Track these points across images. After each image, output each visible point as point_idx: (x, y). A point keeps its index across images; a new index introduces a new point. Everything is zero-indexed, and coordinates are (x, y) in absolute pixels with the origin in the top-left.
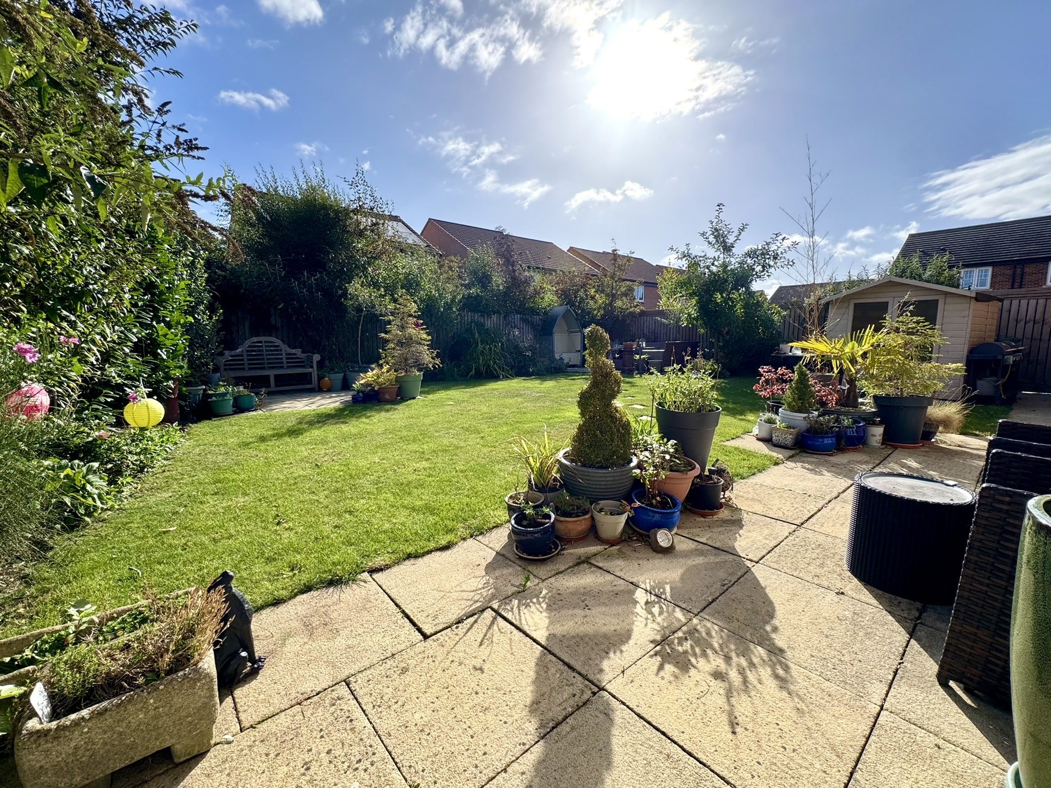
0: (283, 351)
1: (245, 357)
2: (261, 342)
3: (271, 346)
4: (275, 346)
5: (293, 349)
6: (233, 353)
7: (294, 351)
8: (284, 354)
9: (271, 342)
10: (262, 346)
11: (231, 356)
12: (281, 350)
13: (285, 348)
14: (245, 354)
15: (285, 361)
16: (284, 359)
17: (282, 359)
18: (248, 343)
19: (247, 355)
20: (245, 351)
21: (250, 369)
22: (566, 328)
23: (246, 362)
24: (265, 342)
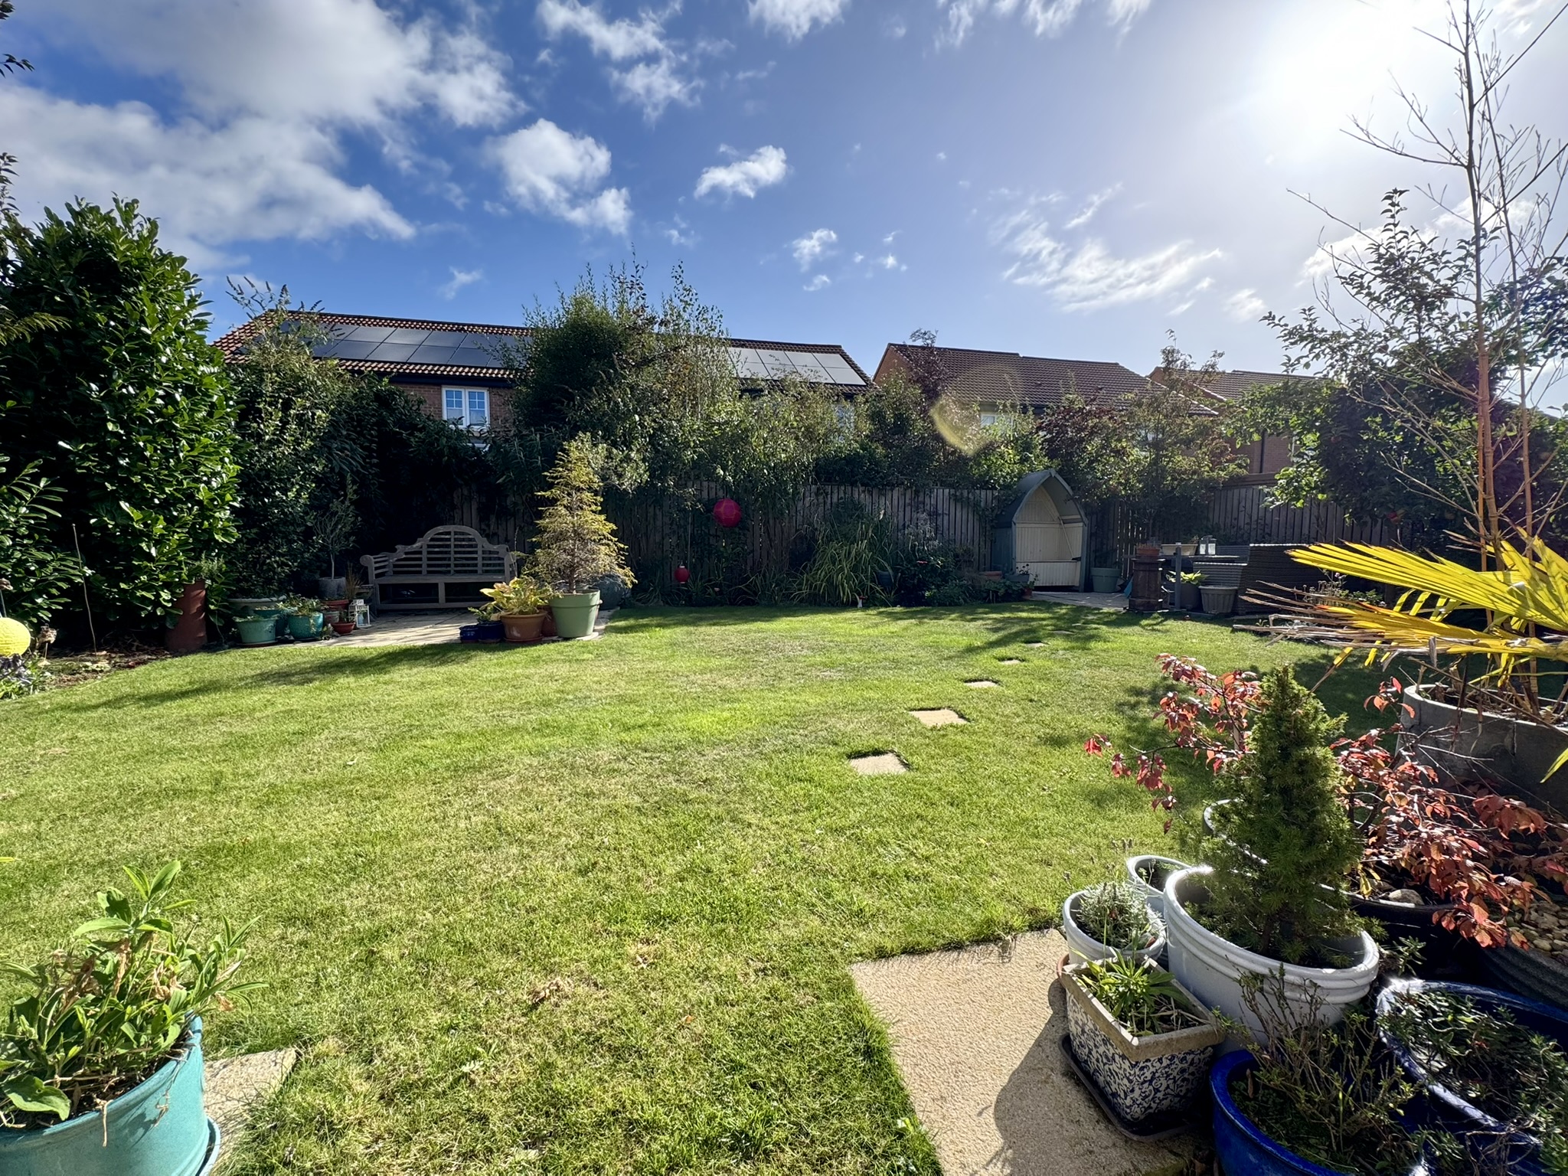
0: (479, 546)
1: (424, 556)
2: (449, 533)
3: (463, 540)
4: (470, 540)
5: (494, 544)
6: (409, 548)
7: (495, 548)
8: (480, 552)
9: (463, 534)
10: (449, 540)
11: (406, 553)
12: (476, 546)
13: (482, 543)
14: (425, 550)
15: (480, 562)
16: (480, 559)
17: (476, 559)
18: (430, 534)
19: (429, 553)
20: (425, 547)
21: (429, 572)
22: (1057, 514)
23: (425, 562)
24: (456, 533)
